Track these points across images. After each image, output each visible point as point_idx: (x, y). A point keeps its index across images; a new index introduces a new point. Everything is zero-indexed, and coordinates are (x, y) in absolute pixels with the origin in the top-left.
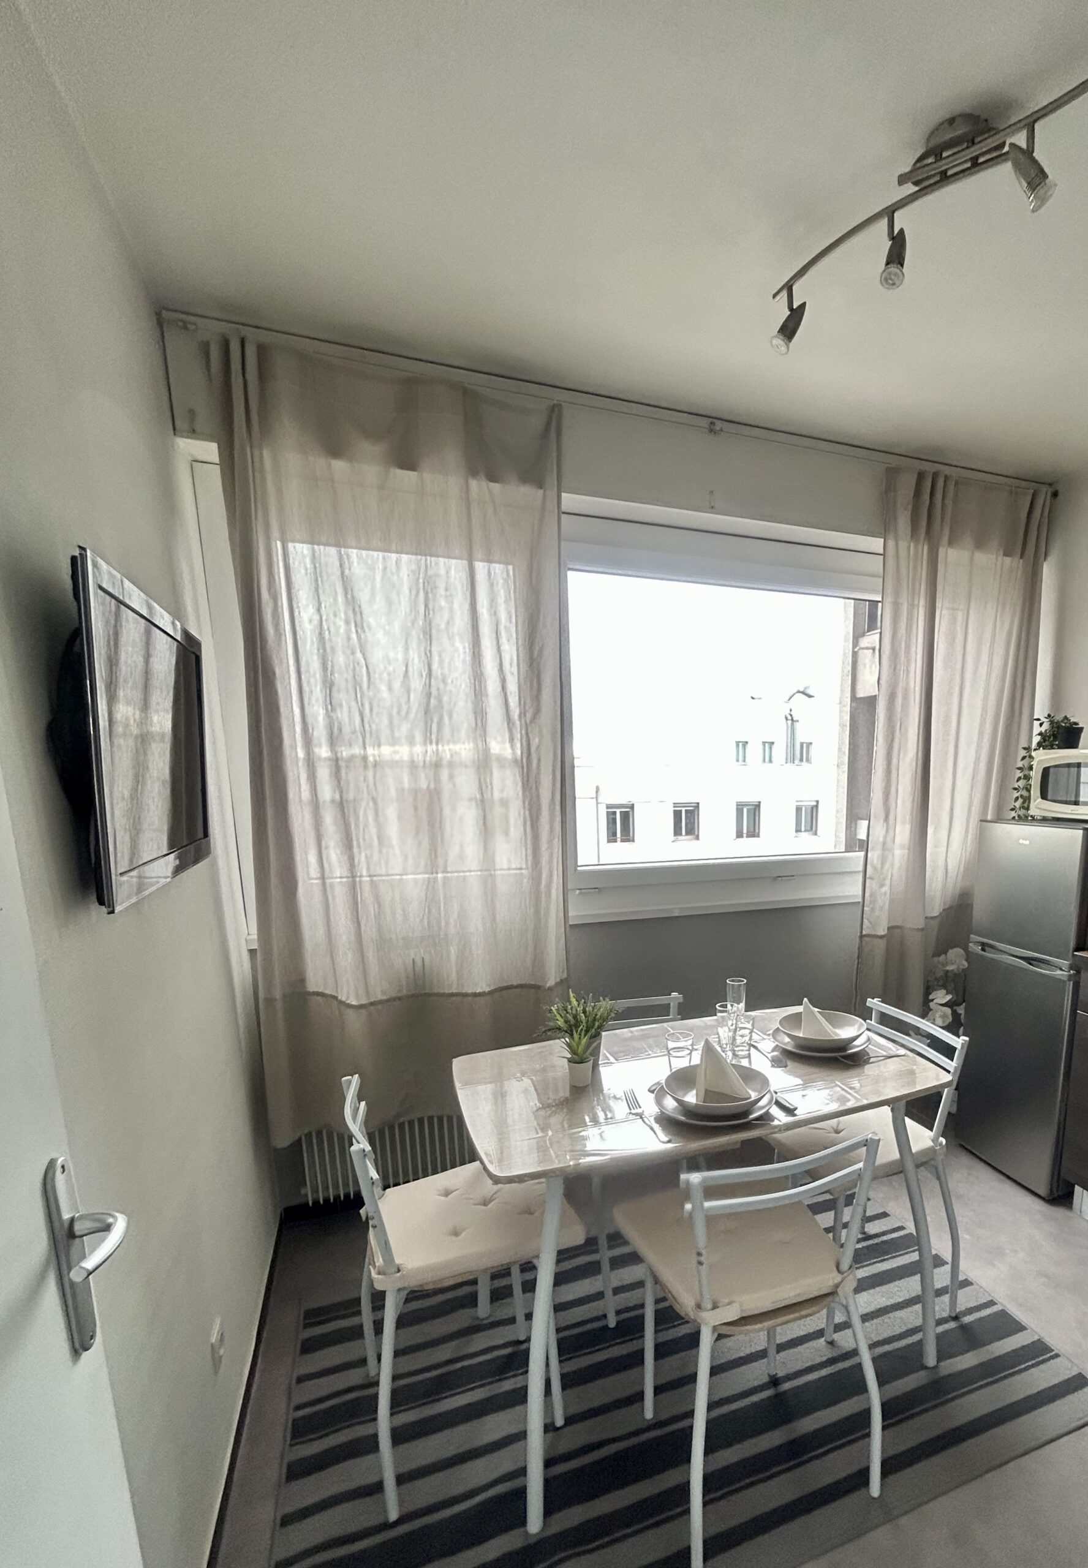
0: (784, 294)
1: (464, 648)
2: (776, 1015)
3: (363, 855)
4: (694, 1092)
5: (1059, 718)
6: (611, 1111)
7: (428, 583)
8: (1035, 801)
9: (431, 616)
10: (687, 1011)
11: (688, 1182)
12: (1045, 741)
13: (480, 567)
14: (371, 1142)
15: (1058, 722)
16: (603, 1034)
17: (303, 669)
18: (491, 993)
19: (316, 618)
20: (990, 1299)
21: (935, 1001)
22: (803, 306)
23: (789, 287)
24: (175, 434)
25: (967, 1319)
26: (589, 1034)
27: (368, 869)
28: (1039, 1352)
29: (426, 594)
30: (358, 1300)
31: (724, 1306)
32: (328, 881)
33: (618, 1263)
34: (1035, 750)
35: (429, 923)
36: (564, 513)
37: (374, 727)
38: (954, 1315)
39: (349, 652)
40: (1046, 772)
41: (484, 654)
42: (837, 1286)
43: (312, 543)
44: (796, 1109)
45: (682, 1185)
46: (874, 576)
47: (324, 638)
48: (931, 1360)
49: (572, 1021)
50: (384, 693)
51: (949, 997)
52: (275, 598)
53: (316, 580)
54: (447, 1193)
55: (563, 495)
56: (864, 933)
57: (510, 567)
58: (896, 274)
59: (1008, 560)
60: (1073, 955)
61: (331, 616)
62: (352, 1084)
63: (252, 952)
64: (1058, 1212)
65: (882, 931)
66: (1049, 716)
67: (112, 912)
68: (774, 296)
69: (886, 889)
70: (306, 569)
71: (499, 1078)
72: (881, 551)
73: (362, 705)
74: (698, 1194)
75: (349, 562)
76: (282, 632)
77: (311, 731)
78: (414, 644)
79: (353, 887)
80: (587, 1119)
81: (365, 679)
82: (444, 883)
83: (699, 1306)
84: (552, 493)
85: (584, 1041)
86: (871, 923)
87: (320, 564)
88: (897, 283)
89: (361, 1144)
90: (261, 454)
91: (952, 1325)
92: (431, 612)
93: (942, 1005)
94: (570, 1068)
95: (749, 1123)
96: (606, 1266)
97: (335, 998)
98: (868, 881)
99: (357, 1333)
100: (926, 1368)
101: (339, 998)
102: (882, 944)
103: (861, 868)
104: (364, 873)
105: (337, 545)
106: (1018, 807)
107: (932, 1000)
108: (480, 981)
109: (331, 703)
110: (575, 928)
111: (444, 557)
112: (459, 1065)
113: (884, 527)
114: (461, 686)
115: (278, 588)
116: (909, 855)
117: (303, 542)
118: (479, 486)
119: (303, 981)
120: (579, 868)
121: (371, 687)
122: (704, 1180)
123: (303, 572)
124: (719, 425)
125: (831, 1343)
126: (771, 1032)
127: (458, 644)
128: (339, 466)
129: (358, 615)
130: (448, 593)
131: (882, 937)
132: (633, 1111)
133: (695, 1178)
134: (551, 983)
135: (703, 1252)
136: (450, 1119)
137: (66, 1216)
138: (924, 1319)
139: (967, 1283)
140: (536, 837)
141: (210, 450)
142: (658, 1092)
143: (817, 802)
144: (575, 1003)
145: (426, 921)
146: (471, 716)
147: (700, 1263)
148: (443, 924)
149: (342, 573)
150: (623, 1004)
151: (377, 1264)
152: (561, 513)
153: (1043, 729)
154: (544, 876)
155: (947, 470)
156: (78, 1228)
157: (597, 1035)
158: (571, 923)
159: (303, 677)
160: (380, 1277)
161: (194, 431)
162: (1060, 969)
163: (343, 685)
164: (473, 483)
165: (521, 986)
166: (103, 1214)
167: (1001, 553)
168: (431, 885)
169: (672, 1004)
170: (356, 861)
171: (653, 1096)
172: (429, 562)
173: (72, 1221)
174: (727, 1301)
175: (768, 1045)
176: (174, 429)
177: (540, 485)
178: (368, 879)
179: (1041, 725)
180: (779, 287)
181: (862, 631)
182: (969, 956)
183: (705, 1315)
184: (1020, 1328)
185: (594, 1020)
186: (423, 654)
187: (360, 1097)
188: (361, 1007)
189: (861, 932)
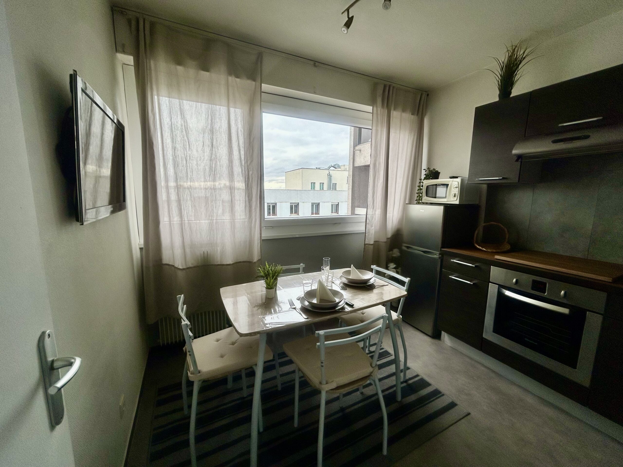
0: (346, 13)
1: (225, 136)
2: (340, 272)
3: (185, 212)
4: (316, 299)
5: (432, 169)
6: (281, 308)
7: (212, 113)
8: (424, 197)
9: (213, 125)
10: (307, 270)
11: (318, 334)
12: (427, 177)
13: (232, 110)
14: (190, 321)
15: (431, 170)
16: (278, 278)
17: (164, 142)
18: (233, 264)
19: (170, 123)
20: (417, 374)
21: (390, 267)
22: (353, 17)
23: (348, 10)
24: (116, 52)
25: (410, 382)
26: (273, 279)
27: (187, 218)
28: (437, 393)
29: (212, 117)
30: (180, 384)
31: (330, 383)
32: (172, 222)
33: (282, 364)
34: (424, 180)
35: (210, 238)
36: (262, 92)
37: (191, 165)
38: (405, 380)
39: (182, 136)
40: (427, 187)
41: (232, 140)
42: (372, 373)
43: (169, 97)
44: (353, 305)
45: (316, 335)
46: (369, 120)
47: (173, 131)
48: (399, 398)
49: (267, 273)
50: (195, 152)
51: (395, 266)
52: (154, 115)
53: (170, 109)
54: (218, 341)
55: (262, 84)
56: (366, 243)
57: (242, 110)
58: (388, 4)
59: (413, 116)
60: (441, 250)
61: (176, 123)
62: (181, 298)
63: (141, 249)
64: (436, 341)
65: (372, 242)
66: (429, 168)
67: (83, 224)
68: (342, 13)
69: (373, 228)
70: (166, 105)
71: (235, 296)
72: (372, 112)
73: (186, 156)
74: (322, 339)
75: (183, 104)
76: (156, 128)
77: (167, 165)
78: (206, 135)
79: (182, 225)
80: (272, 311)
81: (188, 146)
82: (216, 223)
83: (321, 383)
84: (258, 83)
85: (272, 281)
86: (368, 240)
87: (172, 103)
88: (388, 7)
89: (185, 322)
90: (150, 62)
91: (404, 384)
92: (213, 123)
93: (392, 268)
94: (267, 291)
95: (336, 311)
96: (277, 366)
97: (174, 266)
98: (367, 225)
99: (180, 397)
100: (397, 402)
101: (175, 266)
102: (372, 247)
103: (365, 221)
104: (186, 219)
105: (179, 99)
106: (418, 199)
107: (389, 267)
108: (229, 260)
109: (175, 155)
110: (264, 242)
111: (219, 105)
112: (222, 290)
113: (372, 103)
114: (224, 151)
115: (155, 111)
116: (380, 216)
117: (165, 97)
118: (232, 79)
119: (160, 259)
120: (265, 219)
121: (190, 150)
122: (325, 332)
123: (165, 105)
124: (317, 64)
125: (362, 393)
126: (339, 277)
127: (223, 135)
128: (180, 68)
129: (186, 123)
130: (220, 117)
131: (372, 245)
132: (292, 307)
133: (322, 332)
134: (255, 260)
135: (324, 362)
136: (220, 312)
137: (50, 359)
138: (396, 382)
139: (408, 368)
140: (250, 207)
141: (130, 59)
142: (301, 299)
143: (338, 203)
144: (268, 266)
145: (209, 237)
146: (227, 162)
147: (322, 366)
148: (215, 238)
149: (180, 108)
150: (285, 267)
151: (191, 370)
152: (261, 92)
153: (426, 173)
154: (253, 222)
155: (394, 85)
156: (56, 365)
157: (276, 279)
158: (263, 239)
159: (164, 145)
160: (192, 375)
161: (124, 51)
162: (436, 255)
163: (179, 148)
164: (230, 78)
165: (244, 262)
166: (69, 357)
167: (411, 114)
168: (211, 224)
169: (301, 268)
170: (183, 214)
171: (299, 301)
172: (213, 107)
173: (53, 361)
174: (331, 381)
175: (338, 282)
176: (116, 50)
177: (254, 80)
178: (187, 222)
179: (426, 171)
180: (344, 10)
181: (356, 145)
182: (401, 251)
183: (323, 386)
184: (428, 385)
185: (275, 273)
186: (210, 139)
187: (184, 303)
188: (184, 269)
189: (365, 243)
